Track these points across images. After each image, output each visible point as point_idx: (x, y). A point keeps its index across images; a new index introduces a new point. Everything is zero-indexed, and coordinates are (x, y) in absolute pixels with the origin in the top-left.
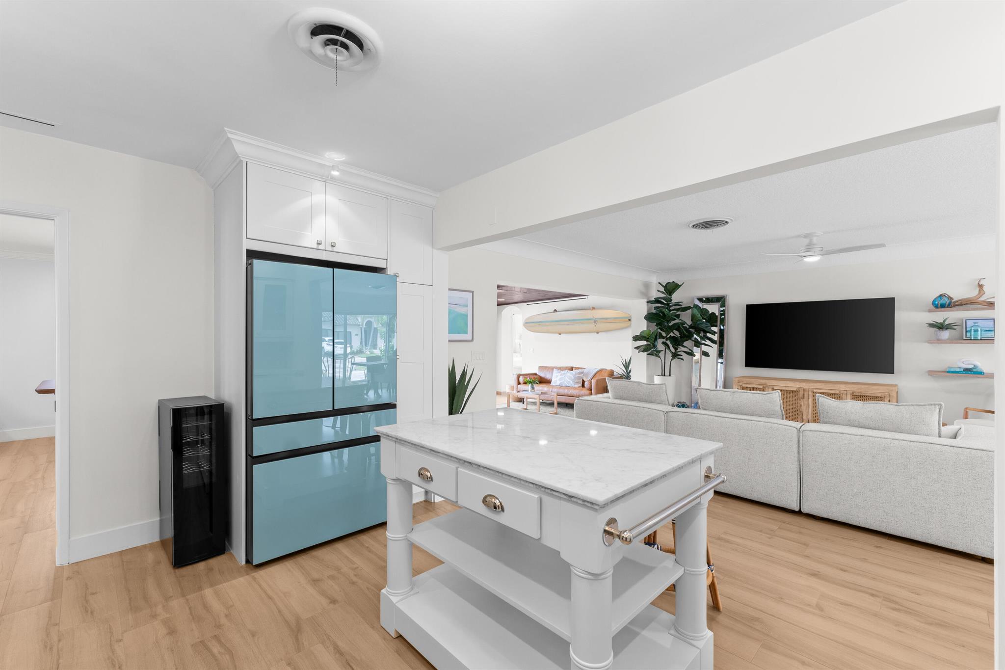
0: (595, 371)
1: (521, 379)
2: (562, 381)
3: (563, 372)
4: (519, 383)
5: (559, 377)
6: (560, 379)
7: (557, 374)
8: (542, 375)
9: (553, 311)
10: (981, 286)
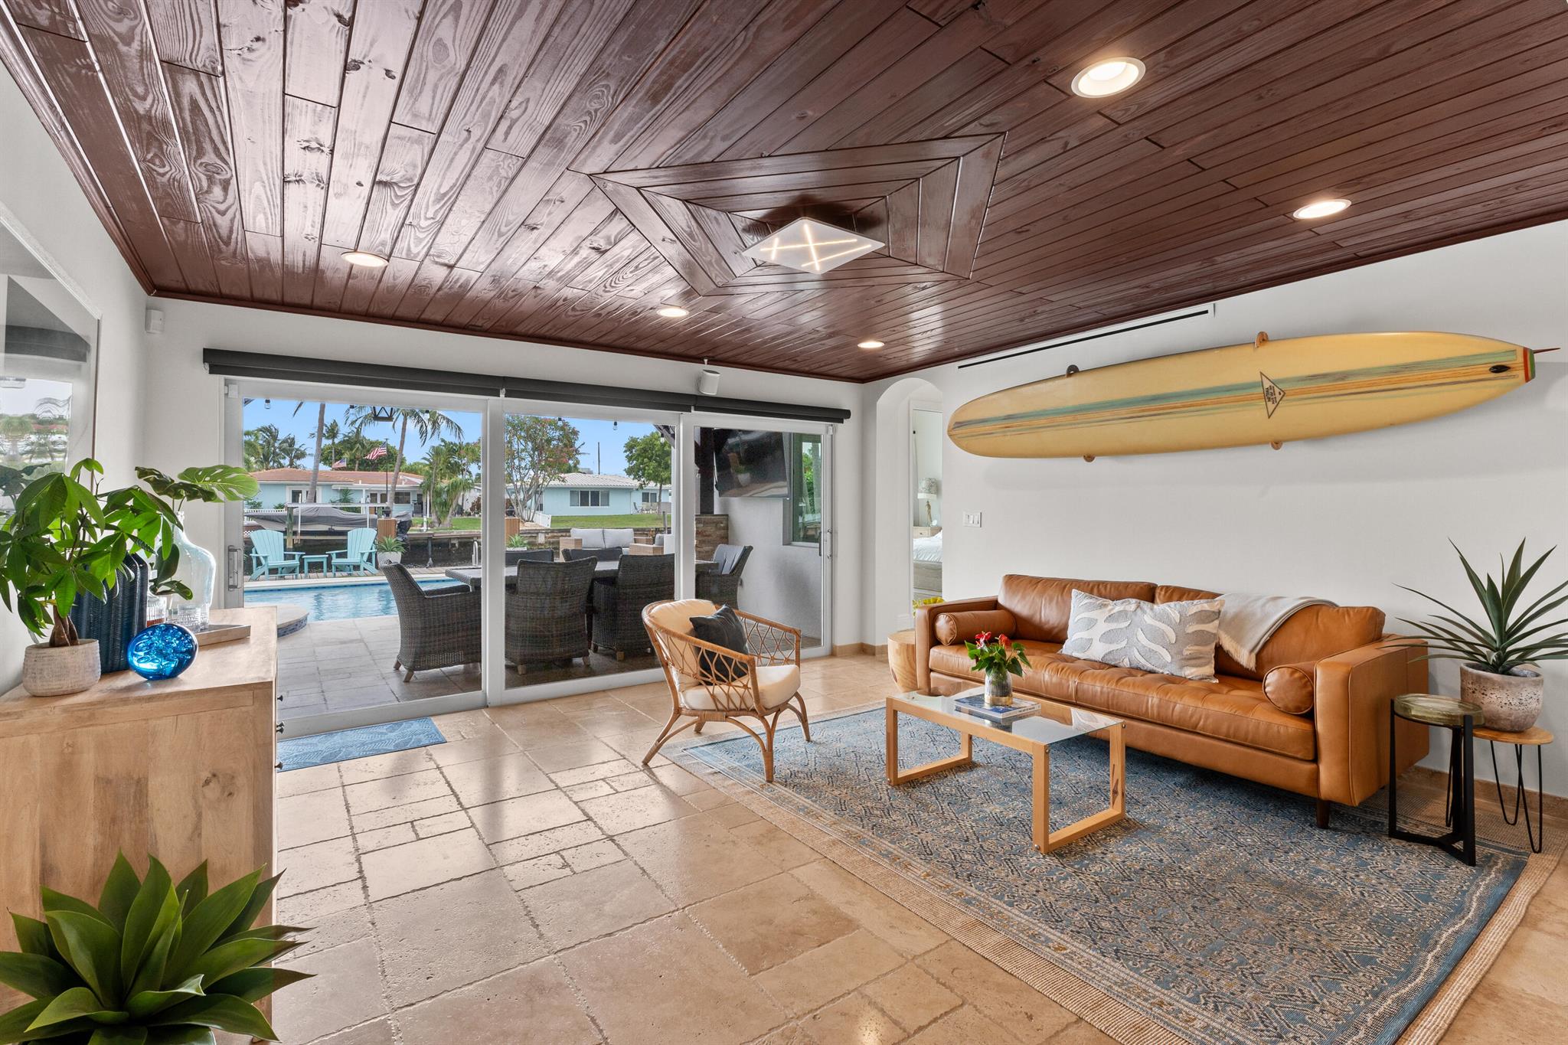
0: (1278, 613)
1: (943, 624)
2: (1114, 647)
3: (1118, 606)
4: (934, 641)
5: (1103, 627)
6: (1107, 637)
7: (1094, 614)
8: (1020, 605)
9: (1064, 372)
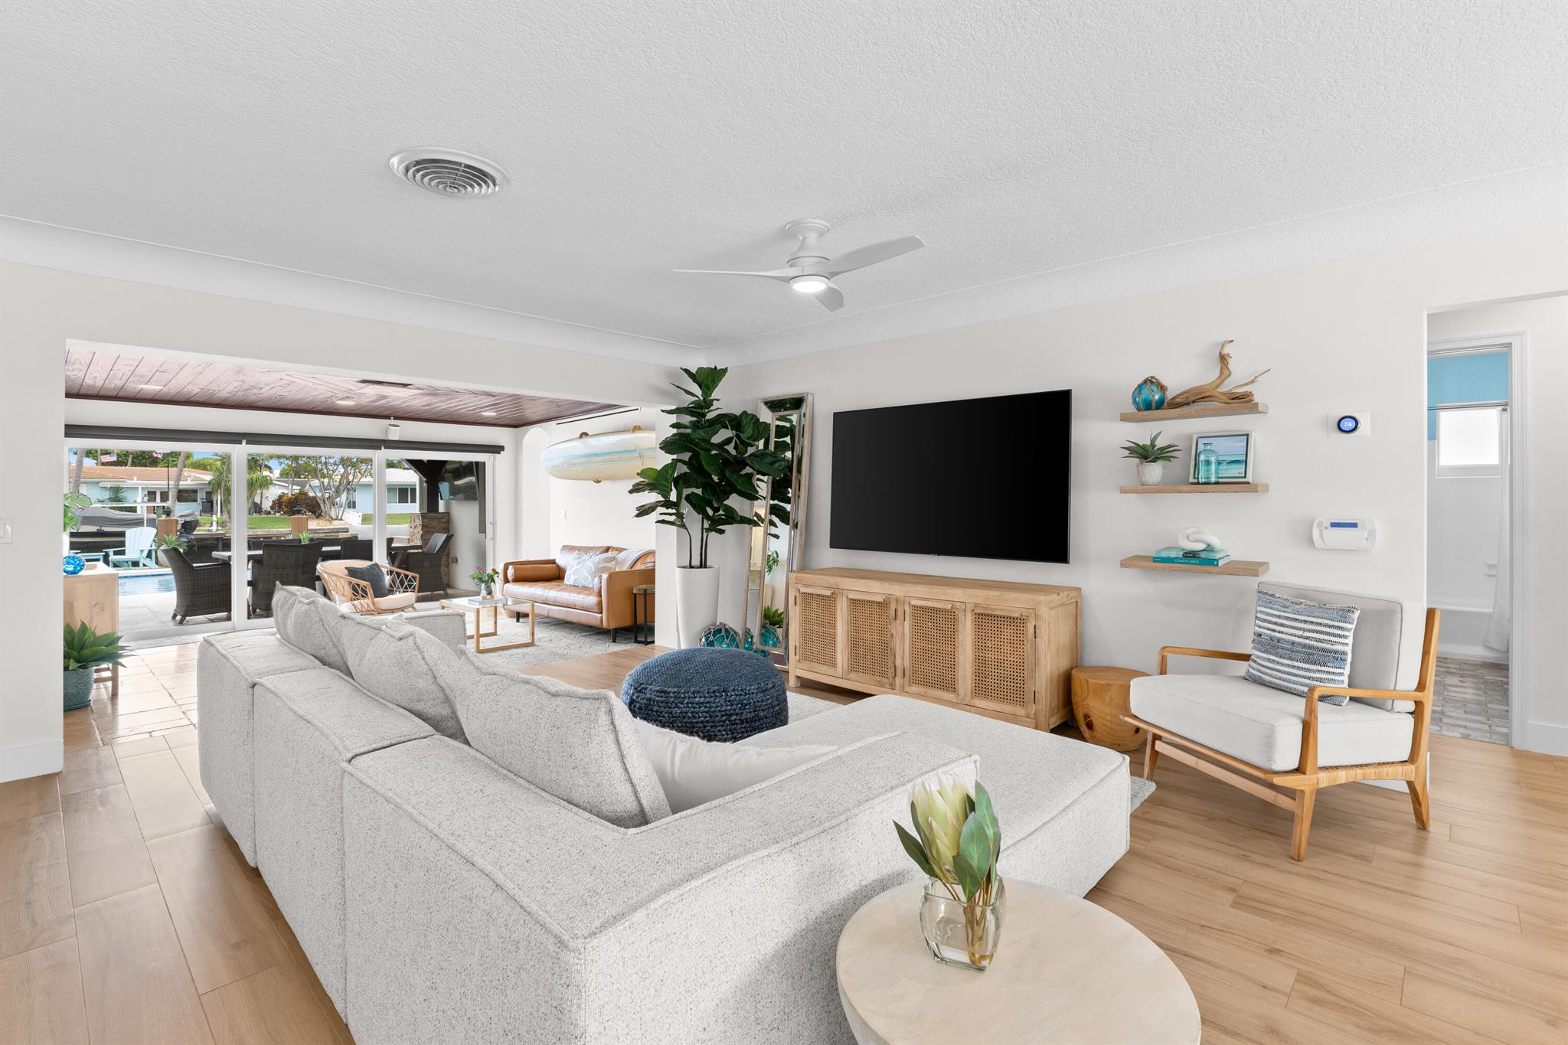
1: (511, 572)
3: (584, 558)
6: (578, 572)
7: (578, 561)
9: (578, 436)
10: (1223, 359)
